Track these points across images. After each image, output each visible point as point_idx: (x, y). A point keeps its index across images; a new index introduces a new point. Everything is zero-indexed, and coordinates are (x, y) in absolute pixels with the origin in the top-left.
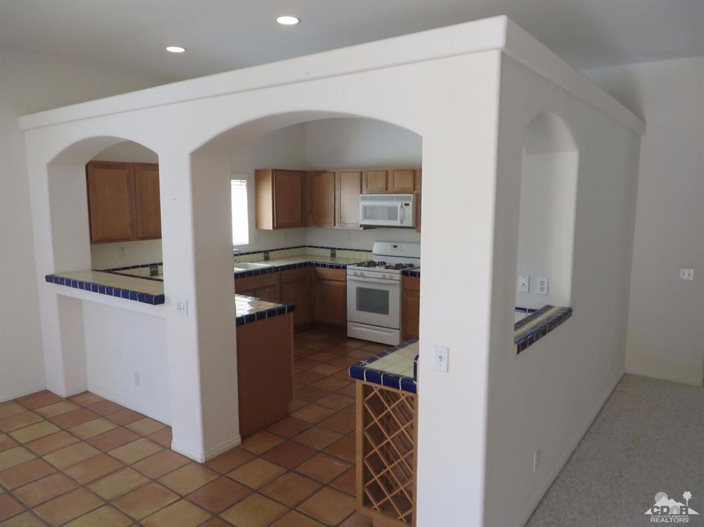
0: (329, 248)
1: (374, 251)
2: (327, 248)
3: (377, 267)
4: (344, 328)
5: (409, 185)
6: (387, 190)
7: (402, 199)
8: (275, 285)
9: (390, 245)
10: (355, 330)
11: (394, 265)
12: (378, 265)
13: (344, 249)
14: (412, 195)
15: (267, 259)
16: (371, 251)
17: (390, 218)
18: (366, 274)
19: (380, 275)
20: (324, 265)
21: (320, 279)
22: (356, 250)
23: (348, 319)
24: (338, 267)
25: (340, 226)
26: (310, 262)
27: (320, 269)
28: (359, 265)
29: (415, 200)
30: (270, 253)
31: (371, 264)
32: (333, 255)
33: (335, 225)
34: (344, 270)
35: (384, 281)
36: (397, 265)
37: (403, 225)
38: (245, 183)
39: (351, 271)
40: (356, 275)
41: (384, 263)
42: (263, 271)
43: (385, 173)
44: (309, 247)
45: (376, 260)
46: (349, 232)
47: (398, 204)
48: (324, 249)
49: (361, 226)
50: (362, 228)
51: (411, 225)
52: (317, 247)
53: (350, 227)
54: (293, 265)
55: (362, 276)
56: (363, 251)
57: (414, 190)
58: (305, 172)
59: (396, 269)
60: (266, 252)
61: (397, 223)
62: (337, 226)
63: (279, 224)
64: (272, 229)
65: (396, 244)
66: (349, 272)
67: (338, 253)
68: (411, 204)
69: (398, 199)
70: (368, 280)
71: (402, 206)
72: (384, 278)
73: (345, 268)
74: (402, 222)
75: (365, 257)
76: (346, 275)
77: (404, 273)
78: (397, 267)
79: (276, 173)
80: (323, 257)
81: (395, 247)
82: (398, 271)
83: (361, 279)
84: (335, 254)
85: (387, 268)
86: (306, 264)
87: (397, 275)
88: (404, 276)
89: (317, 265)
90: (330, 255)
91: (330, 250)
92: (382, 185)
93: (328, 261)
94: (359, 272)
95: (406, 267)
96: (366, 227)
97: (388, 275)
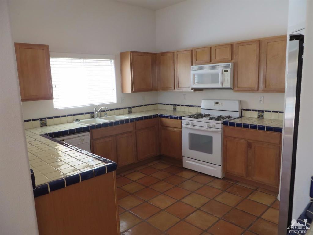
0: (172, 105)
1: (202, 106)
2: (170, 105)
3: (204, 118)
4: (180, 161)
5: (229, 56)
6: (210, 61)
7: (222, 67)
8: (131, 132)
9: (213, 102)
10: (188, 163)
11: (216, 117)
12: (205, 116)
13: (182, 105)
14: (230, 63)
15: (130, 112)
16: (199, 106)
17: (213, 82)
18: (196, 123)
19: (206, 125)
20: (166, 117)
21: (164, 127)
22: (190, 106)
23: (184, 154)
24: (176, 118)
25: (178, 90)
26: (157, 115)
27: (164, 120)
28: (191, 117)
29: (233, 68)
30: (133, 109)
31: (200, 116)
32: (175, 109)
33: (174, 89)
34: (180, 120)
35: (209, 129)
36: (219, 117)
37: (224, 87)
38: (113, 62)
39: (185, 121)
40: (188, 124)
41: (209, 115)
42: (127, 121)
43: (209, 48)
44: (160, 104)
45: (203, 112)
46: (185, 93)
47: (219, 71)
48: (169, 106)
49: (192, 89)
50: (193, 91)
51: (229, 86)
52: (165, 104)
53: (184, 90)
54: (145, 117)
55: (193, 125)
56: (194, 106)
57: (232, 60)
58: (155, 54)
59: (218, 120)
60: (130, 108)
61: (219, 85)
62: (176, 90)
63: (136, 89)
64: (131, 92)
65: (217, 101)
66: (183, 122)
67: (178, 108)
68: (229, 70)
69: (219, 67)
70: (197, 128)
71: (222, 73)
72: (209, 127)
73: (180, 119)
74: (222, 84)
75: (195, 111)
76: (182, 124)
77: (225, 123)
78: (219, 118)
79: (133, 54)
80: (168, 111)
81: (217, 103)
82: (220, 122)
83: (192, 127)
84: (176, 109)
85: (211, 119)
86: (154, 116)
87: (219, 125)
88: (224, 126)
89: (162, 116)
90: (172, 109)
91: (172, 106)
92: (207, 58)
93: (171, 114)
94: (190, 122)
95: (225, 119)
96: (196, 90)
97: (212, 125)
